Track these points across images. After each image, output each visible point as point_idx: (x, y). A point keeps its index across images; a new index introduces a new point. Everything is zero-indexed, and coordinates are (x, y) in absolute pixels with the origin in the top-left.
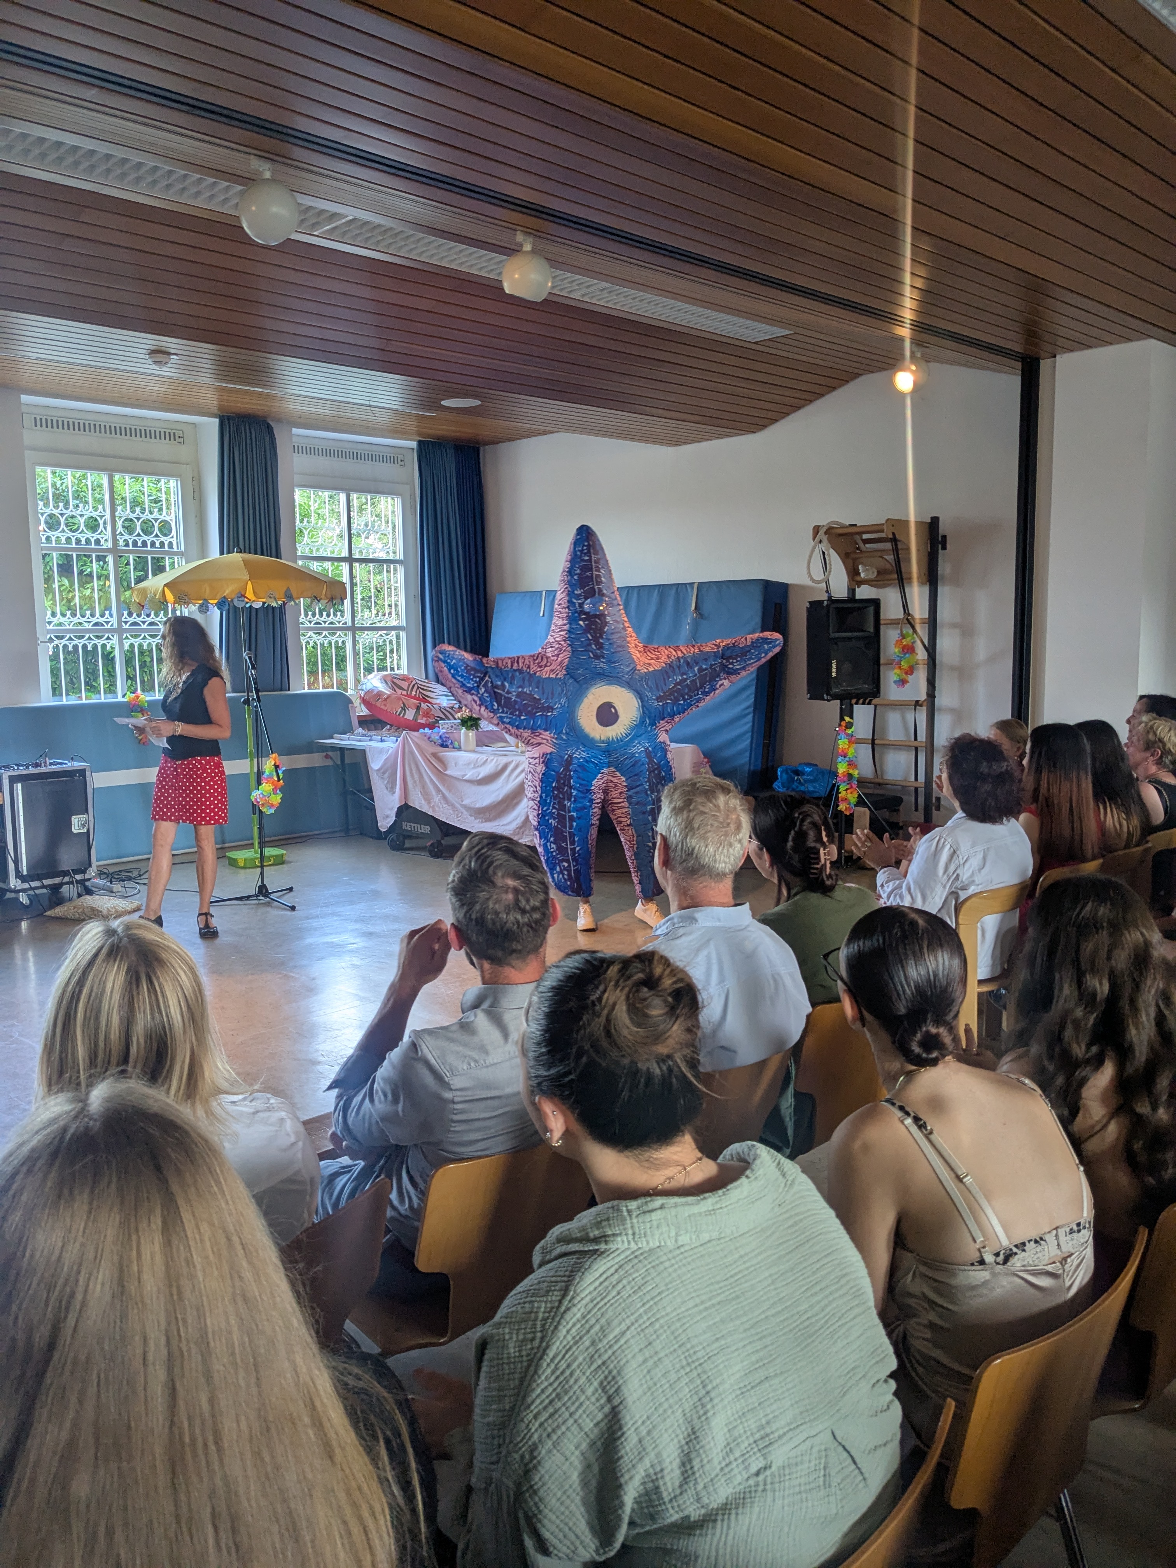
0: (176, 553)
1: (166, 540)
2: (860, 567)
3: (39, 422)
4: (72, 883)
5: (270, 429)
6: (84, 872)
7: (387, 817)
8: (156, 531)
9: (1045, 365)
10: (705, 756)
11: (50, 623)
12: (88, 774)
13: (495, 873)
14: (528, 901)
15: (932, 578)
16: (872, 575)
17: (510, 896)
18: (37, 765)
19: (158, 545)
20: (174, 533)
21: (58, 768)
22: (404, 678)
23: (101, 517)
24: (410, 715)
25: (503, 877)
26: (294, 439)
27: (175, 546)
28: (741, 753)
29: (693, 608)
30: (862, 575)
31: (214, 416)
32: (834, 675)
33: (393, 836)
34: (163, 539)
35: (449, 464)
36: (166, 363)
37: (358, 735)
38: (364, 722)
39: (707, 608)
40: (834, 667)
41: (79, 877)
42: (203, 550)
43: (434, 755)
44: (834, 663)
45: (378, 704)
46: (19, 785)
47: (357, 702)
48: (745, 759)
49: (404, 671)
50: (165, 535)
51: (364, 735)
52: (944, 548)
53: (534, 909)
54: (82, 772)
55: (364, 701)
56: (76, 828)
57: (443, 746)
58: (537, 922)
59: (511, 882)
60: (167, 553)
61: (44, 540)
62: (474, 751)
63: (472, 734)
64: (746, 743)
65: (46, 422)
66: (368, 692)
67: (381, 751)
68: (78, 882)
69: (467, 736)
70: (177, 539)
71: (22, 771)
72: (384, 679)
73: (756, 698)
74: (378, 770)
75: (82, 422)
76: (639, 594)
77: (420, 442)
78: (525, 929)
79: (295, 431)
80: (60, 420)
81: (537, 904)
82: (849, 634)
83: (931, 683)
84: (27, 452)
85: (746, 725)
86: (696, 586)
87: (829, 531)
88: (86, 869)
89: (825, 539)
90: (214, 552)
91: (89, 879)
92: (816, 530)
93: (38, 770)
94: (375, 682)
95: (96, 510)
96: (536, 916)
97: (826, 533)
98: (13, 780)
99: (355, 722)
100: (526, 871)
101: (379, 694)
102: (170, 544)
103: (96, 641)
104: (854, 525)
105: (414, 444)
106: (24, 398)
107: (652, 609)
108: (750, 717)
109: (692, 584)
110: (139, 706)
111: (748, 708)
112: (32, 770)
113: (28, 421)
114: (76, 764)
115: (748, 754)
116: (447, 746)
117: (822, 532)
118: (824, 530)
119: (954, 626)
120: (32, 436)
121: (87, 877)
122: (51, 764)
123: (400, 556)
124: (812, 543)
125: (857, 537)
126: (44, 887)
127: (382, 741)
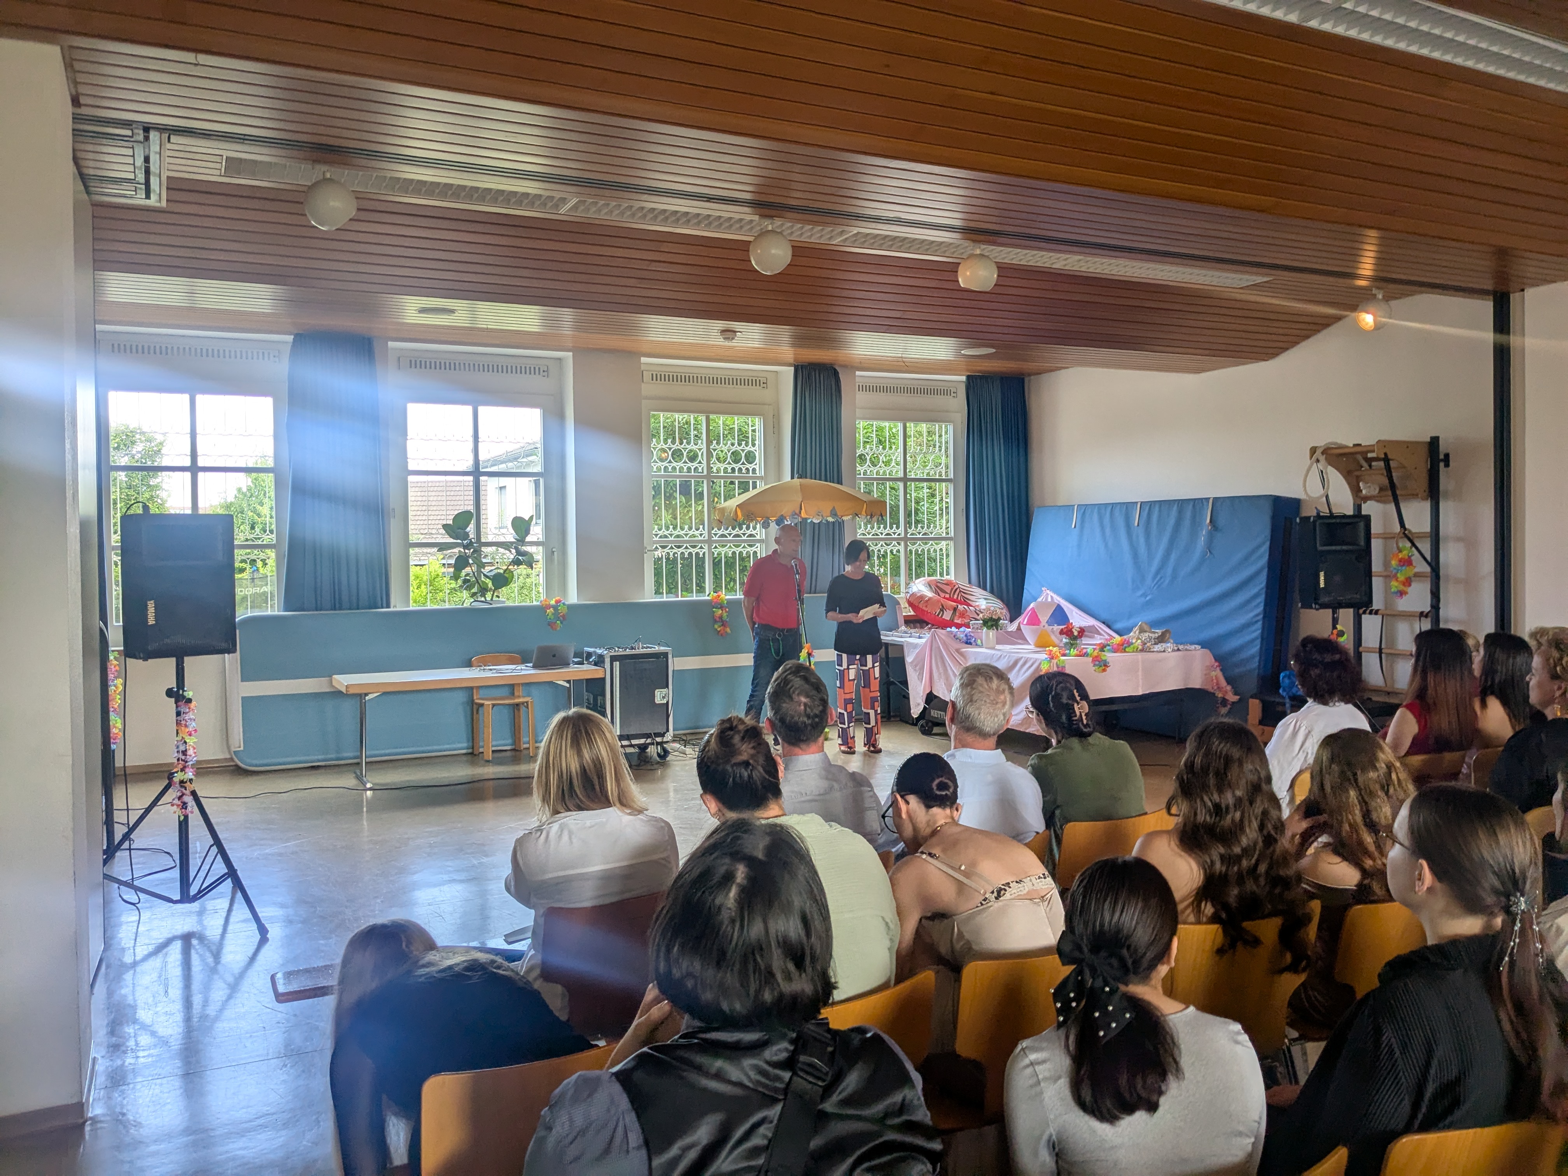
0: (758, 478)
1: (751, 467)
2: (1361, 484)
3: (655, 377)
4: (653, 744)
5: (836, 373)
6: (663, 735)
7: (919, 704)
8: (743, 459)
9: (1514, 298)
10: (1216, 660)
11: (656, 535)
12: (670, 656)
13: (794, 692)
14: (812, 711)
15: (1433, 493)
16: (1375, 491)
17: (802, 707)
18: (632, 648)
19: (744, 471)
20: (757, 461)
21: (648, 651)
22: (948, 583)
23: (700, 450)
24: (947, 616)
25: (798, 695)
26: (857, 379)
27: (757, 472)
28: (1253, 657)
29: (1208, 521)
30: (1364, 492)
31: (789, 365)
32: (1322, 585)
33: (921, 722)
34: (748, 466)
35: (996, 395)
36: (733, 339)
37: (901, 632)
38: (909, 621)
39: (1221, 521)
40: (1322, 578)
41: (659, 739)
42: (779, 475)
43: (958, 651)
44: (1322, 574)
45: (921, 606)
46: (618, 663)
47: (904, 604)
48: (1255, 664)
49: (951, 577)
50: (751, 463)
51: (906, 632)
52: (1447, 465)
53: (816, 716)
54: (665, 655)
55: (911, 604)
56: (658, 700)
57: (968, 643)
58: (817, 724)
59: (803, 699)
60: (751, 478)
61: (655, 469)
62: (993, 648)
63: (992, 633)
64: (1255, 649)
65: (659, 377)
66: (913, 595)
67: (915, 646)
68: (658, 743)
69: (988, 635)
70: (758, 466)
71: (621, 652)
72: (929, 585)
73: (1265, 605)
74: (912, 663)
75: (687, 375)
76: (1160, 507)
77: (968, 377)
78: (809, 728)
79: (858, 373)
80: (671, 374)
81: (817, 712)
82: (1338, 548)
83: (1435, 595)
84: (643, 401)
85: (1256, 631)
86: (1211, 501)
87: (1326, 451)
88: (665, 733)
89: (1322, 458)
90: (787, 477)
91: (667, 742)
92: (1313, 450)
93: (633, 652)
94: (920, 587)
95: (696, 445)
96: (817, 720)
97: (1323, 453)
98: (613, 659)
99: (901, 621)
100: (814, 692)
101: (922, 597)
102: (754, 470)
103: (692, 550)
104: (1359, 445)
105: (964, 378)
106: (644, 360)
107: (1172, 521)
108: (1259, 625)
109: (1208, 499)
110: (720, 604)
111: (1257, 615)
112: (628, 652)
113: (647, 376)
114: (662, 648)
115: (1257, 659)
116: (970, 644)
117: (1319, 452)
118: (1320, 450)
119: (1459, 539)
120: (649, 388)
121: (665, 739)
122: (643, 648)
123: (951, 476)
124: (1309, 462)
125: (1359, 457)
126: (631, 746)
127: (920, 637)
